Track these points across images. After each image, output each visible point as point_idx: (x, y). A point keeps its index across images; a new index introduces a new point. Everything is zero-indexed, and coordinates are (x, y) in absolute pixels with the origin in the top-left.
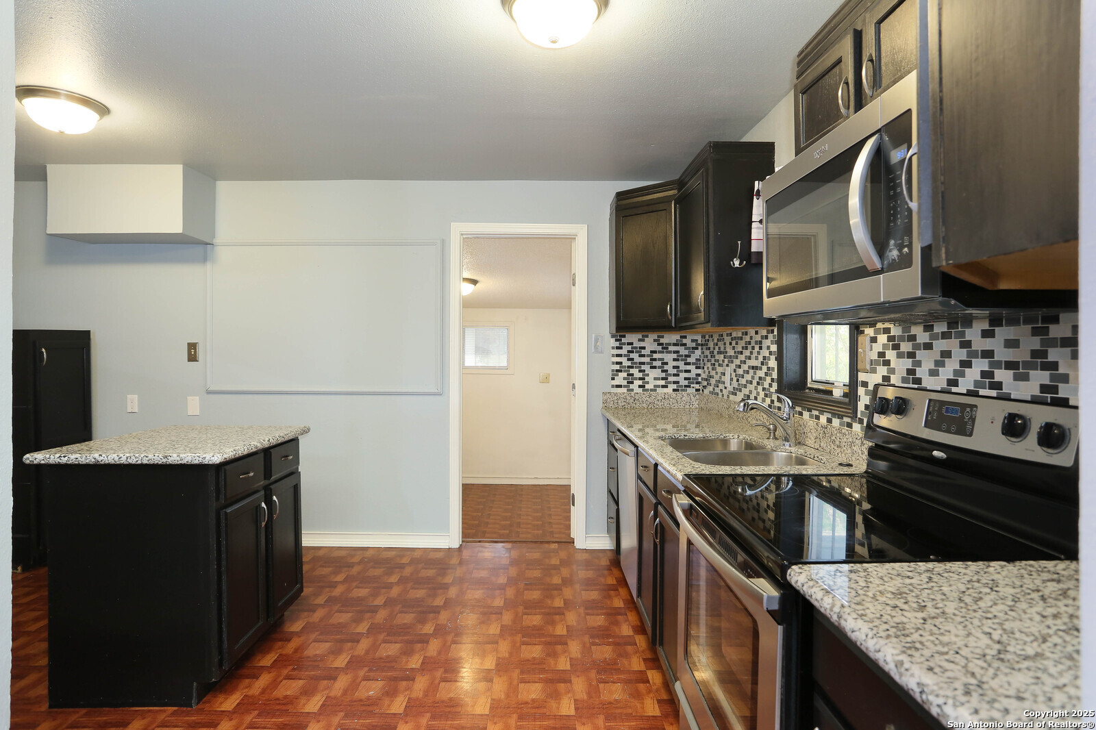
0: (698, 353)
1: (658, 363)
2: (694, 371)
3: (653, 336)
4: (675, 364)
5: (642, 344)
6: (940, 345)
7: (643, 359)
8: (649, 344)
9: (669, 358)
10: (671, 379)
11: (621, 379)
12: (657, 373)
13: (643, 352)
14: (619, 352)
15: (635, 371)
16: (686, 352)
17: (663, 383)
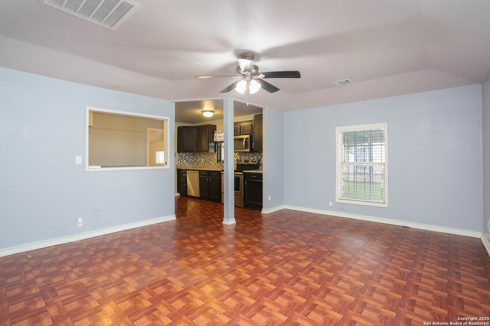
0: (192, 156)
1: (185, 159)
2: (191, 160)
3: (184, 153)
4: (188, 159)
5: (183, 155)
6: (244, 155)
7: (183, 158)
8: (184, 155)
9: (187, 157)
10: (187, 162)
11: (179, 162)
12: (185, 160)
13: (183, 156)
14: (179, 156)
15: (181, 160)
16: (190, 156)
17: (186, 162)
